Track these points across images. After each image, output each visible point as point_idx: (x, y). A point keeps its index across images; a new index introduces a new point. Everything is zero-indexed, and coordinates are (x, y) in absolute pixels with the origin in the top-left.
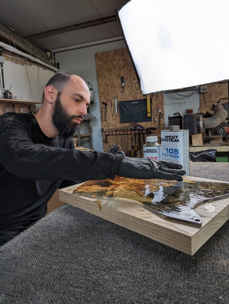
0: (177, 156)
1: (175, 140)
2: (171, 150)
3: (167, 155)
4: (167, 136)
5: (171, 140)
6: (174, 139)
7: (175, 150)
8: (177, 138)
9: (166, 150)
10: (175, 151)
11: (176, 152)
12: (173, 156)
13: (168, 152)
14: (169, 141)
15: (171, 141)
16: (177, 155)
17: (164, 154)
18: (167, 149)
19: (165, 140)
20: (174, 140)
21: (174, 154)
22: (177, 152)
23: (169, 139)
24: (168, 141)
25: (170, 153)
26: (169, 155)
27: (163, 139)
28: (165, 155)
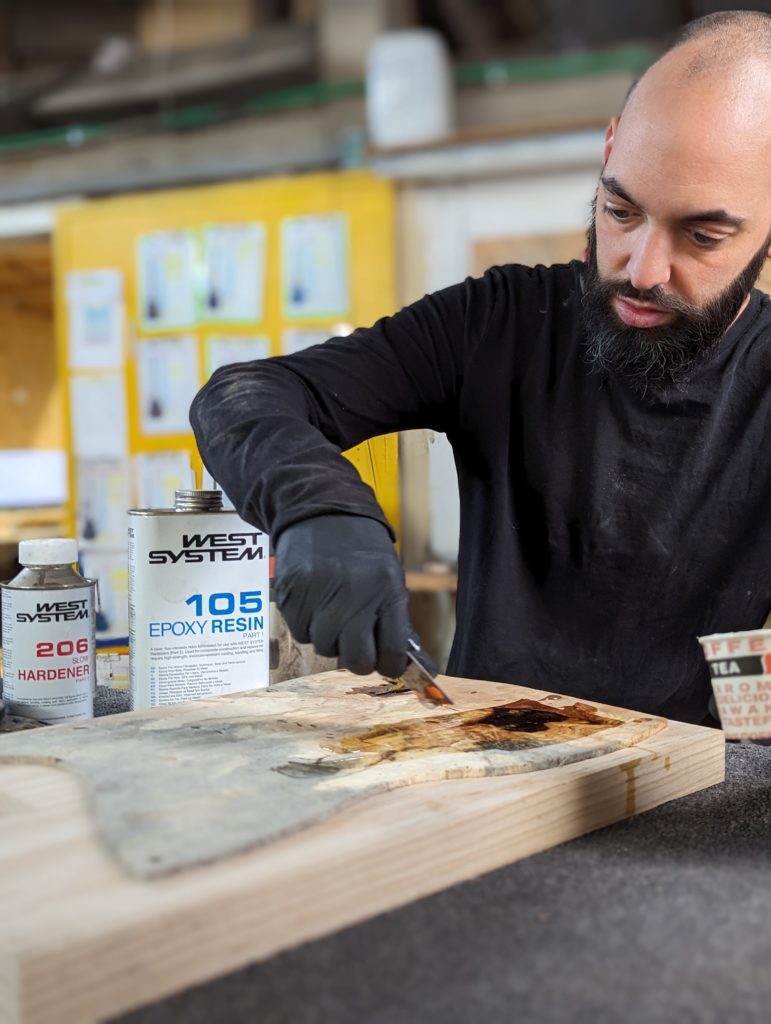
0: (256, 619)
1: (248, 551)
2: (217, 601)
3: (196, 628)
4: (197, 537)
5: (224, 551)
6: (242, 549)
7: (243, 595)
8: (255, 542)
9: (189, 602)
10: (243, 601)
11: (249, 606)
12: (236, 626)
13: (199, 613)
14: (212, 559)
15: (224, 559)
16: (253, 615)
17: (172, 627)
18: (197, 598)
19: (184, 557)
20: (240, 552)
21: (237, 614)
22: (254, 605)
23: (212, 553)
24: (201, 559)
25: (213, 611)
26: (210, 624)
27: (170, 553)
28: (178, 629)
